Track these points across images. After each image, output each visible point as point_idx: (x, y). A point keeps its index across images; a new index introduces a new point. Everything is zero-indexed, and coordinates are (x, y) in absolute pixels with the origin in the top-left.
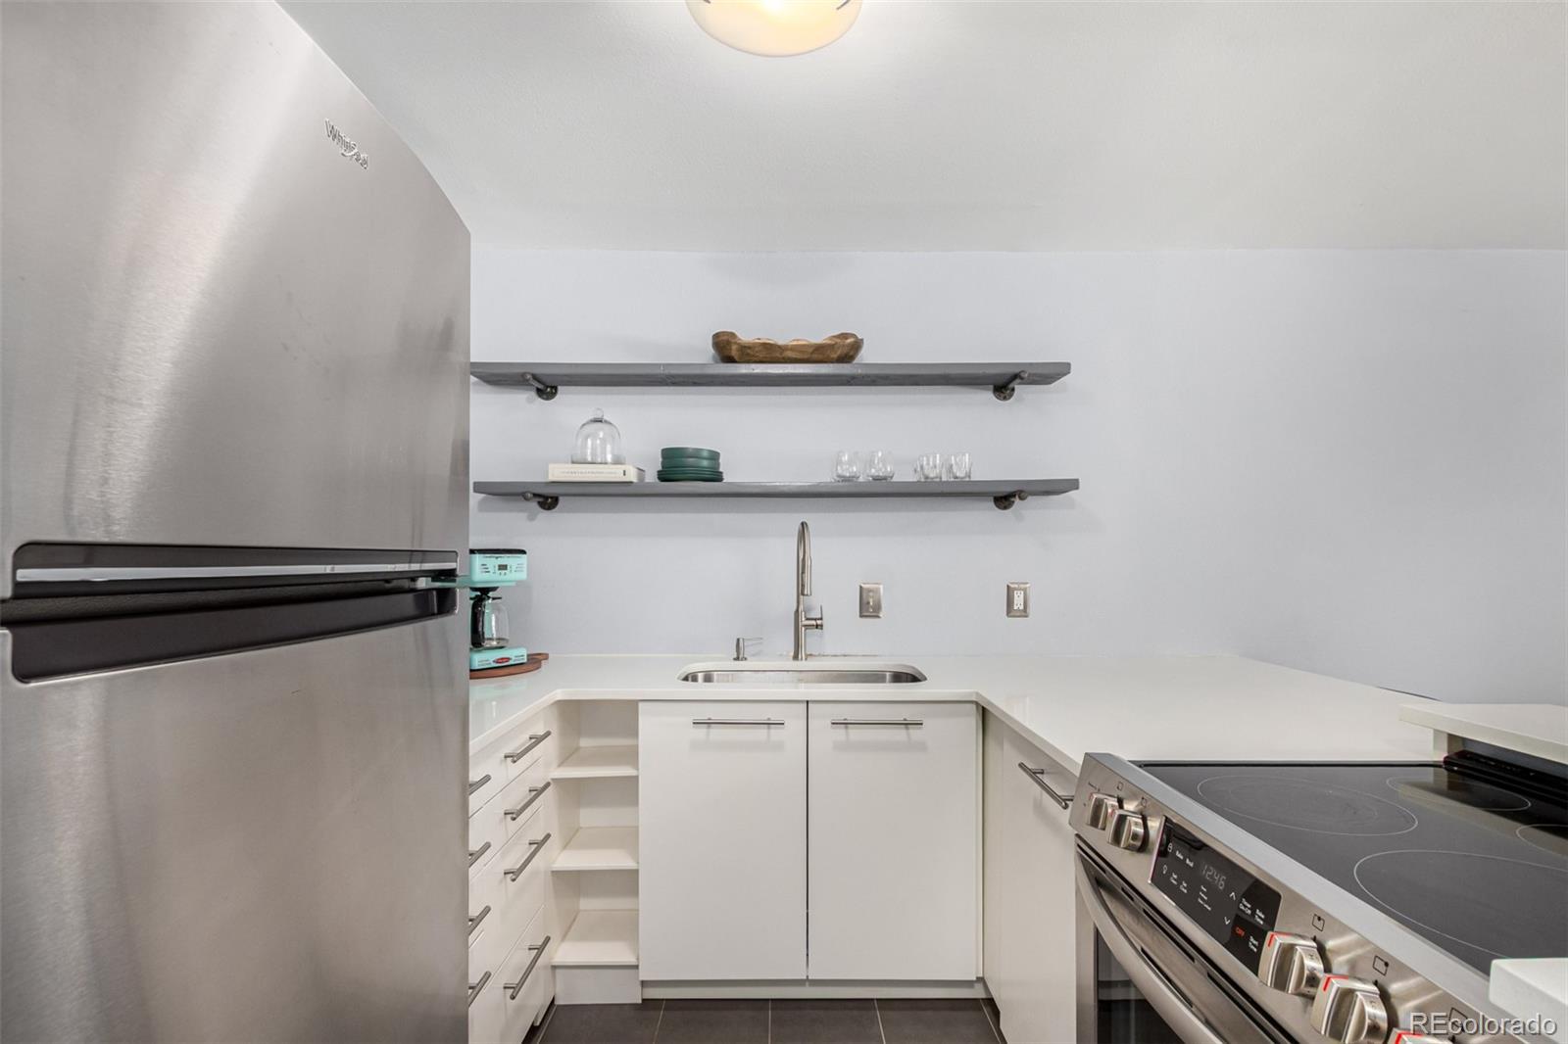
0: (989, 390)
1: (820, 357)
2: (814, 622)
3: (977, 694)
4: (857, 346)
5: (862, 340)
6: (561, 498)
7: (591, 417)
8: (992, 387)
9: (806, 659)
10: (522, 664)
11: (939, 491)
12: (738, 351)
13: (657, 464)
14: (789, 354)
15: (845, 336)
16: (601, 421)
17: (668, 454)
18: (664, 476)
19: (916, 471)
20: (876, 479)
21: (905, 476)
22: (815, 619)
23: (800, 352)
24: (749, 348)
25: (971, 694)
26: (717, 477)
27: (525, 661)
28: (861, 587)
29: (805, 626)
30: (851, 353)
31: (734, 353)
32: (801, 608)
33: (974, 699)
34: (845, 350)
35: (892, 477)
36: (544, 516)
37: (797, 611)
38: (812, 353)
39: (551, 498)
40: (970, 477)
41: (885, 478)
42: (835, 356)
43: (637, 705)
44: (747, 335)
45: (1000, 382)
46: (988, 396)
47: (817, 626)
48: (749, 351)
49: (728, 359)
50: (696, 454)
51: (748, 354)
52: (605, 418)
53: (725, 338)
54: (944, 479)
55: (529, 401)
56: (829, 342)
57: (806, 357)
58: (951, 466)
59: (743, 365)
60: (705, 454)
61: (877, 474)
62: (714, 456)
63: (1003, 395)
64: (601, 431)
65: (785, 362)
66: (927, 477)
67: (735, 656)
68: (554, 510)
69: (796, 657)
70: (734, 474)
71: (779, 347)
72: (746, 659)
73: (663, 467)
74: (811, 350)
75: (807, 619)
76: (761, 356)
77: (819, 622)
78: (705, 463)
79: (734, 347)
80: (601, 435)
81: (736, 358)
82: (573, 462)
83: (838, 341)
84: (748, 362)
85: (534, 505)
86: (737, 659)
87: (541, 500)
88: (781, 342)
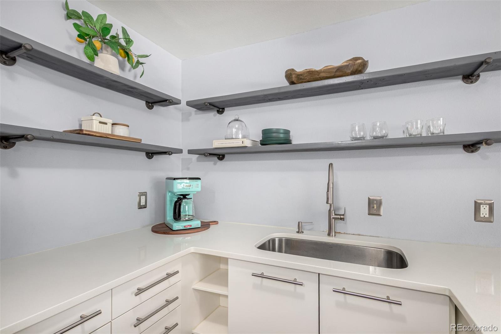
0: (459, 79)
1: (341, 73)
2: (339, 217)
3: (450, 291)
4: (364, 64)
5: (367, 61)
6: (226, 156)
7: (234, 119)
8: (461, 76)
9: (335, 236)
10: (199, 228)
11: (420, 143)
12: (296, 77)
13: (259, 138)
14: (323, 75)
15: (356, 59)
16: (238, 120)
17: (266, 132)
18: (263, 143)
19: (404, 132)
20: (375, 138)
21: (396, 134)
22: (340, 215)
23: (329, 72)
24: (301, 75)
25: (445, 289)
26: (288, 142)
27: (200, 226)
28: (369, 198)
29: (334, 218)
30: (360, 69)
31: (294, 79)
32: (332, 209)
33: (447, 294)
34: (356, 67)
35: (386, 136)
36: (220, 163)
37: (330, 210)
38: (336, 72)
39: (222, 155)
40: (443, 133)
41: (382, 137)
42: (349, 71)
43: (228, 260)
44: (299, 69)
45: (468, 72)
46: (458, 83)
47: (341, 219)
48: (301, 77)
49: (292, 83)
50: (277, 131)
51: (301, 79)
52: (239, 119)
53: (289, 72)
54: (424, 134)
55: (215, 115)
56: (345, 64)
57: (333, 74)
58: (429, 127)
59: (299, 85)
60: (282, 131)
61: (376, 135)
62: (287, 132)
63: (470, 81)
64: (237, 125)
65: (321, 80)
66: (410, 135)
67: (297, 230)
68: (223, 160)
69: (329, 234)
70: (297, 140)
71: (317, 71)
72: (303, 232)
73: (262, 139)
74: (335, 71)
75: (336, 215)
76: (308, 78)
77: (342, 217)
78: (282, 136)
79: (294, 76)
80: (237, 126)
81: (295, 82)
82: (225, 139)
83: (351, 62)
84: (302, 82)
85: (216, 158)
86: (298, 232)
87: (218, 156)
88: (318, 68)
